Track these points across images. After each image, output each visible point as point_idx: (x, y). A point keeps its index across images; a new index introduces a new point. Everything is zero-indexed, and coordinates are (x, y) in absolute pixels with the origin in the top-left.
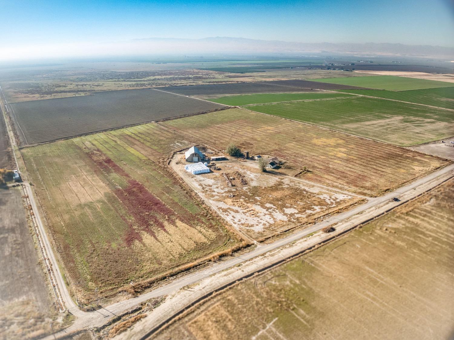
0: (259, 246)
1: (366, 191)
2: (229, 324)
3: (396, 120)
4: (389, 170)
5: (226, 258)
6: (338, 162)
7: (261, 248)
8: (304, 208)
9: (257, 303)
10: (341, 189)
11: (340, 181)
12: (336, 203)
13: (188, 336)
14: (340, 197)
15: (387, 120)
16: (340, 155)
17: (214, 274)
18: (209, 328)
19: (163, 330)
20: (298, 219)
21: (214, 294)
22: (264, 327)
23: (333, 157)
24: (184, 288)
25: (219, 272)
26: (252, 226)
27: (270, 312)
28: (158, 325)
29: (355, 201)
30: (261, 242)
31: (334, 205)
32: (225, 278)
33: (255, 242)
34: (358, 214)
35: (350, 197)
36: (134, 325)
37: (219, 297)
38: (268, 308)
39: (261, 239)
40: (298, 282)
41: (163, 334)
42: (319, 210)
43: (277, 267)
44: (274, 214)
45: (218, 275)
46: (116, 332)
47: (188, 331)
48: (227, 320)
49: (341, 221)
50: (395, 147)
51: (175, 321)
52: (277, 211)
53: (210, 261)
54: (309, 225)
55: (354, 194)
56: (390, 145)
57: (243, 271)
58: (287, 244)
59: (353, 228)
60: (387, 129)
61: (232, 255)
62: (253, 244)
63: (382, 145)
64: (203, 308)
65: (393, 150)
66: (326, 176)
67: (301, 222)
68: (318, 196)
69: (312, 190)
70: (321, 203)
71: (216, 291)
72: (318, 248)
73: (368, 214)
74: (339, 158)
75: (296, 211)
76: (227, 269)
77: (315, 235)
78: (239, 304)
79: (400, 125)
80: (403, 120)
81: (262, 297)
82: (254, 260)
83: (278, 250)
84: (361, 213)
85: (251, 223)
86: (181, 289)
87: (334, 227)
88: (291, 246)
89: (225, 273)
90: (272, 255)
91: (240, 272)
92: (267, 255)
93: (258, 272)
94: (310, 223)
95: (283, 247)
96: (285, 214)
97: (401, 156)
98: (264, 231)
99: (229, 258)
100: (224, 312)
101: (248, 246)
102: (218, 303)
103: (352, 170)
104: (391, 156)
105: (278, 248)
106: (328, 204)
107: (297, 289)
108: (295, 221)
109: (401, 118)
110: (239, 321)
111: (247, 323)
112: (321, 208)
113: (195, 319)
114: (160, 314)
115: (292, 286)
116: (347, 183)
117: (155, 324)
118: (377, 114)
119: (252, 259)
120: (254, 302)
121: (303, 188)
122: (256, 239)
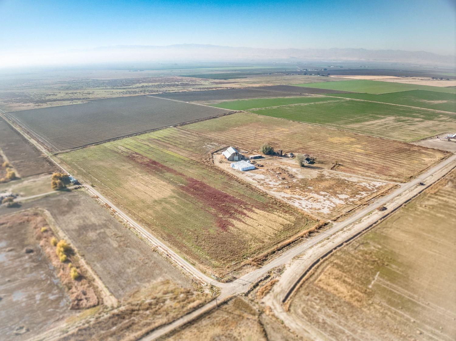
0: (335, 224)
1: (395, 179)
2: (346, 279)
3: (390, 120)
4: (404, 162)
5: (314, 234)
6: (360, 156)
7: (337, 226)
8: (353, 194)
9: (359, 263)
10: (374, 177)
11: (369, 172)
12: (377, 188)
13: (321, 291)
14: (378, 184)
15: (383, 120)
16: (358, 151)
17: (312, 246)
18: (333, 283)
19: (299, 288)
20: (353, 202)
21: (321, 261)
22: (374, 279)
23: (353, 153)
24: (294, 258)
25: (316, 244)
26: (319, 209)
27: (372, 269)
28: (292, 286)
29: (391, 186)
30: (335, 221)
31: (375, 191)
32: (323, 248)
33: (329, 221)
34: (398, 196)
35: (385, 184)
36: (273, 288)
37: (327, 262)
38: (369, 266)
39: (334, 218)
40: (380, 247)
41: (300, 291)
42: (366, 195)
43: (357, 238)
44: (331, 199)
45: (316, 247)
46: (262, 295)
47: (319, 287)
48: (343, 277)
49: (388, 202)
50: (400, 142)
51: (304, 282)
52: (332, 197)
53: (302, 237)
54: (365, 206)
55: (387, 181)
56: (396, 141)
57: (333, 242)
58: (356, 221)
59: (400, 206)
60: (386, 128)
61: (317, 232)
62: (329, 223)
63: (388, 141)
64: (319, 271)
65: (400, 145)
66: (357, 168)
67: (357, 205)
68: (358, 184)
69: (351, 179)
70: (364, 189)
71: (322, 258)
72: (381, 222)
73: (406, 196)
74: (359, 153)
75: (349, 197)
76: (320, 242)
77: (373, 213)
78: (345, 265)
79: (396, 124)
80: (395, 120)
81: (360, 259)
82: (337, 234)
83: (351, 226)
84: (400, 195)
85: (318, 207)
86: (293, 259)
87: (385, 206)
88: (360, 222)
89: (320, 245)
90: (349, 230)
91: (331, 243)
92: (345, 229)
93: (346, 242)
94: (364, 205)
95: (354, 223)
96: (340, 199)
97: (409, 150)
98: (332, 213)
99: (316, 234)
100: (337, 272)
101: (326, 224)
102: (329, 266)
103: (375, 162)
104: (400, 151)
105: (351, 224)
106: (370, 190)
107: (381, 251)
108: (351, 203)
109: (392, 118)
110: (353, 277)
111: (359, 277)
112: (367, 193)
113: (319, 278)
114: (288, 278)
115: (377, 250)
116: (376, 173)
117: (289, 285)
118: (371, 115)
119: (334, 234)
120: (356, 263)
121: (343, 178)
122: (329, 218)
